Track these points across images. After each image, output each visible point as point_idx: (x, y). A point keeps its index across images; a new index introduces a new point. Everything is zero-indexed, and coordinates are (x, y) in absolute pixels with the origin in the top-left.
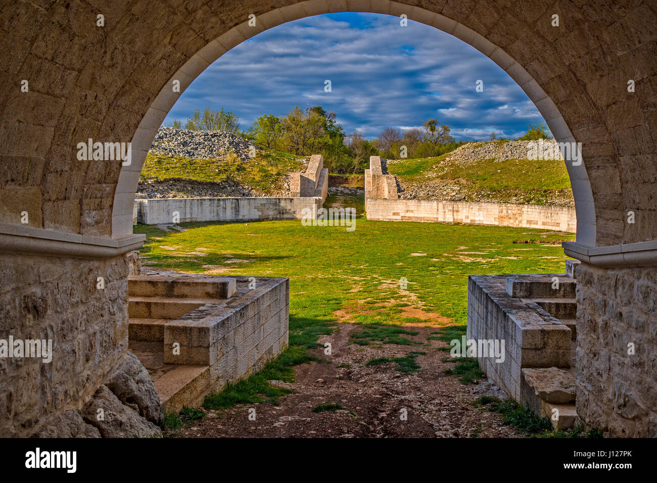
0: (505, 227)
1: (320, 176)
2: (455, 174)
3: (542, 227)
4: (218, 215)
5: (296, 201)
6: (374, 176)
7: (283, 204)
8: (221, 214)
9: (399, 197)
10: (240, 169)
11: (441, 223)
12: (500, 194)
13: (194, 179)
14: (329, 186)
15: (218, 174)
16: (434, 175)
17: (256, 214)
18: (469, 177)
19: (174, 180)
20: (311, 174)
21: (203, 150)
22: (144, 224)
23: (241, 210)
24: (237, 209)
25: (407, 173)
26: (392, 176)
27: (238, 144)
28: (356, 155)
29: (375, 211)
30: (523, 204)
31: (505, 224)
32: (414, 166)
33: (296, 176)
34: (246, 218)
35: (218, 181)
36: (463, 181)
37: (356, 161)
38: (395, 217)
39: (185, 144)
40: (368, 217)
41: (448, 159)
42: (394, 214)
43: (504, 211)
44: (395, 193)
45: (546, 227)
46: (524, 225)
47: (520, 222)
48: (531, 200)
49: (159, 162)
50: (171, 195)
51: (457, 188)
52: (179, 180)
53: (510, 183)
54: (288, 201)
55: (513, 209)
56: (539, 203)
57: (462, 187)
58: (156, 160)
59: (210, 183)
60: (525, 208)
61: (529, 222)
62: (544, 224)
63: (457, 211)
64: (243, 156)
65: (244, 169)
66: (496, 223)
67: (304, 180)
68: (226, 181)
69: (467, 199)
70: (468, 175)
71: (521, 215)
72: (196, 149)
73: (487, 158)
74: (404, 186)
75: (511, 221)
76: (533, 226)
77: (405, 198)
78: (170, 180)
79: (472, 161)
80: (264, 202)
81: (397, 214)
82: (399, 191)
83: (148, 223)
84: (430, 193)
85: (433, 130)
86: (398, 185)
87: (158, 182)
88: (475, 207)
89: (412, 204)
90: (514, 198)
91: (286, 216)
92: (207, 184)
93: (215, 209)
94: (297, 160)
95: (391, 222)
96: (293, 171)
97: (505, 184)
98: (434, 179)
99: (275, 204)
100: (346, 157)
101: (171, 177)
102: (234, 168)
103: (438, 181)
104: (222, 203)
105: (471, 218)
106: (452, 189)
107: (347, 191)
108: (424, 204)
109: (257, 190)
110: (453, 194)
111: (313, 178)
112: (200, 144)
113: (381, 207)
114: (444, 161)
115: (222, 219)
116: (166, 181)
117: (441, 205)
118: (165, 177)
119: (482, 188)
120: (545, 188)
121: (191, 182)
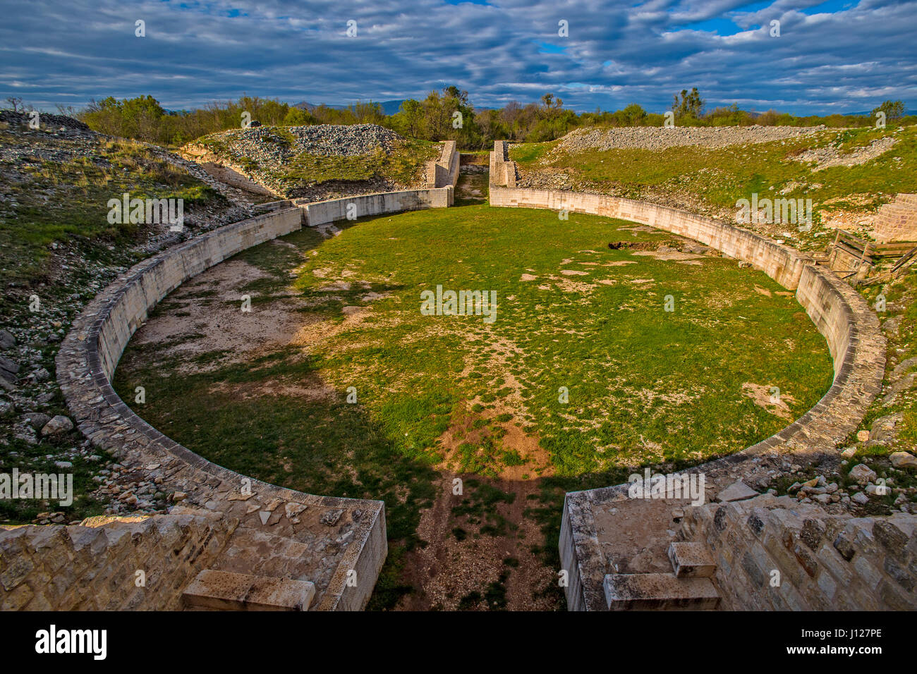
0: (603, 217)
1: (452, 161)
2: (564, 162)
3: (634, 220)
4: (367, 210)
5: (431, 193)
6: (497, 163)
7: (420, 196)
8: (370, 209)
9: (517, 184)
10: (385, 163)
11: (550, 210)
12: (600, 185)
13: (347, 178)
14: (461, 164)
15: (367, 171)
16: (547, 163)
17: (398, 207)
18: (576, 167)
19: (330, 181)
20: (445, 163)
21: (355, 146)
22: (308, 227)
23: (386, 204)
24: (383, 203)
25: (525, 159)
26: (512, 163)
27: (384, 136)
28: (483, 134)
29: (497, 198)
30: (620, 196)
31: (604, 214)
32: (530, 152)
33: (431, 166)
34: (391, 210)
35: (366, 178)
36: (571, 171)
37: (484, 138)
38: (513, 204)
39: (339, 141)
40: (491, 204)
41: (559, 145)
42: (512, 201)
43: (604, 203)
44: (513, 182)
45: (637, 221)
46: (619, 217)
47: (616, 214)
48: (626, 193)
49: (318, 163)
50: (328, 196)
51: (565, 178)
52: (334, 181)
53: (611, 175)
54: (425, 193)
55: (611, 202)
56: (633, 197)
57: (570, 176)
58: (315, 162)
59: (360, 181)
60: (621, 202)
61: (623, 214)
62: (635, 217)
63: (565, 200)
64: (388, 149)
65: (389, 162)
66: (596, 213)
67: (439, 170)
68: (374, 178)
69: (573, 189)
70: (576, 164)
71: (617, 207)
72: (349, 145)
73: (593, 146)
74: (521, 174)
75: (609, 212)
76: (626, 218)
77: (522, 187)
78: (327, 182)
79: (580, 150)
80: (405, 195)
81: (515, 201)
82: (517, 179)
83: (311, 225)
84: (543, 182)
85: (549, 103)
86: (516, 173)
87: (317, 185)
88: (580, 198)
89: (527, 192)
90: (613, 190)
91: (423, 206)
92: (358, 182)
93: (365, 205)
94: (434, 147)
95: (509, 208)
96: (429, 160)
97: (606, 176)
98: (547, 167)
99: (414, 196)
100: (475, 135)
101: (328, 178)
102: (379, 163)
103: (550, 169)
104: (370, 199)
105: (576, 207)
106: (561, 178)
107: (475, 169)
108: (537, 192)
109: (400, 183)
110: (563, 183)
111: (446, 167)
112: (352, 139)
113: (502, 195)
114: (556, 147)
115: (371, 213)
116: (324, 183)
117: (551, 194)
118: (323, 180)
119: (586, 179)
120: (639, 183)
121: (344, 182)
